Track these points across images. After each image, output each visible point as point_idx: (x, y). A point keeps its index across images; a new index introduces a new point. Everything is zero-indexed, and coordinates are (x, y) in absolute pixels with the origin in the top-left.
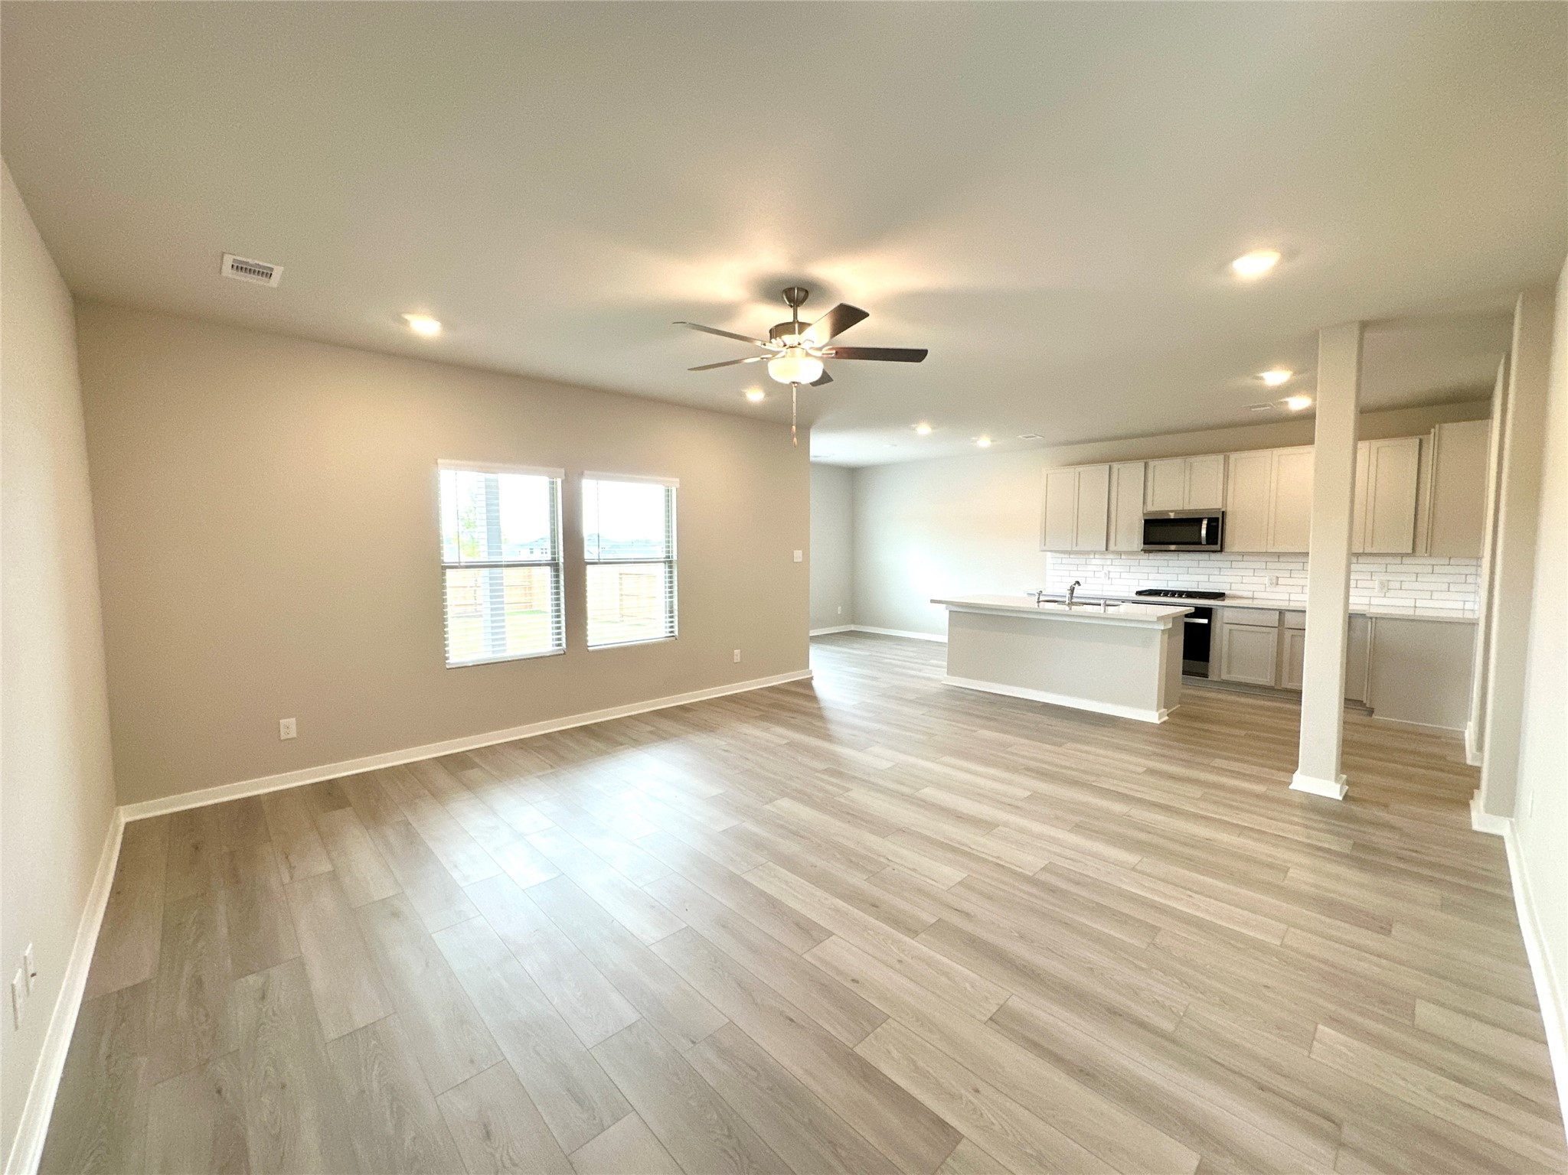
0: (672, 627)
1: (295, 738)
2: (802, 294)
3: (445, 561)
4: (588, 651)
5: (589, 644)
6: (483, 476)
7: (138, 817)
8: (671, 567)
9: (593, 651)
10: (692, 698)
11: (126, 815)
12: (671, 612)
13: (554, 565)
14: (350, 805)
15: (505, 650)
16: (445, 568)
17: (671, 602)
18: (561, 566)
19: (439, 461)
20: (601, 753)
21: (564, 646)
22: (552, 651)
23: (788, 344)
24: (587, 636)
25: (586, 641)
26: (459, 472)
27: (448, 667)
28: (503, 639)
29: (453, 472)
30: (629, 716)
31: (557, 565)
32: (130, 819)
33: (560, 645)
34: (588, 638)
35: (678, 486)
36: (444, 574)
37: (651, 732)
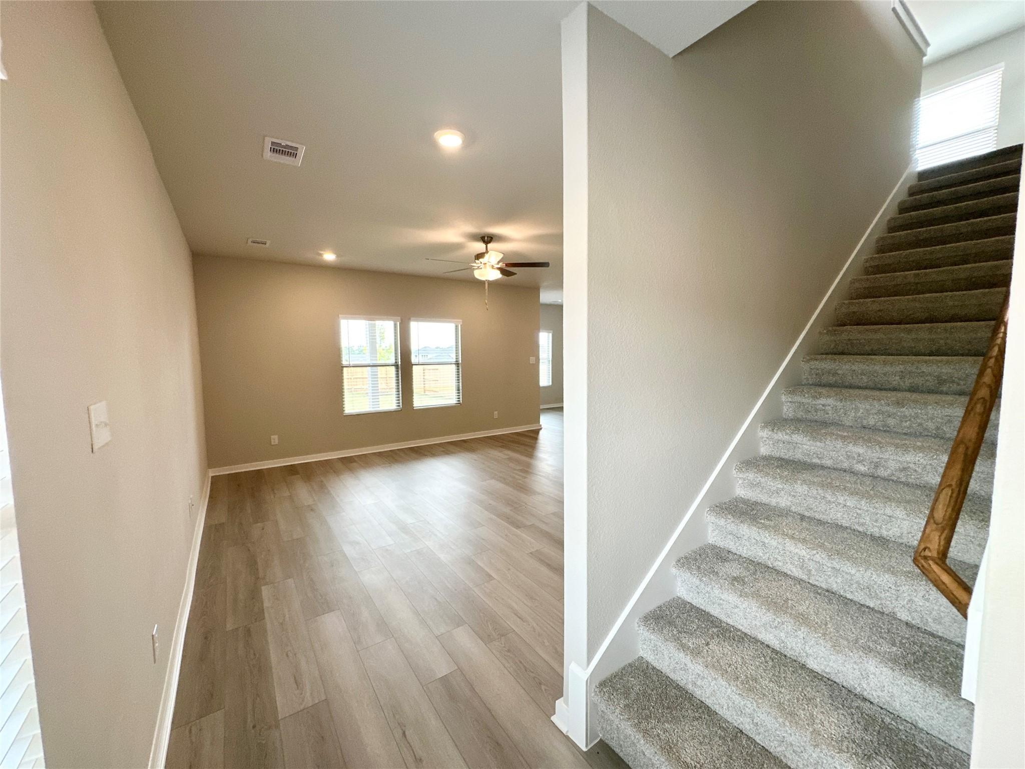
0: (459, 398)
1: (277, 445)
2: (489, 239)
3: (343, 363)
4: (413, 409)
5: (414, 406)
6: (367, 322)
7: (218, 474)
8: (458, 367)
9: (416, 410)
10: (469, 437)
11: (212, 473)
12: (459, 390)
13: (396, 365)
14: (299, 474)
15: (379, 407)
16: (343, 367)
17: (459, 385)
18: (400, 366)
19: (340, 316)
20: (415, 459)
21: (401, 406)
22: (396, 409)
23: (483, 262)
24: (413, 401)
25: (413, 404)
26: (349, 320)
27: (344, 415)
28: (378, 402)
29: (346, 320)
30: (435, 444)
31: (398, 365)
32: (213, 475)
33: (399, 406)
34: (414, 403)
35: (461, 323)
36: (342, 370)
37: (443, 451)
